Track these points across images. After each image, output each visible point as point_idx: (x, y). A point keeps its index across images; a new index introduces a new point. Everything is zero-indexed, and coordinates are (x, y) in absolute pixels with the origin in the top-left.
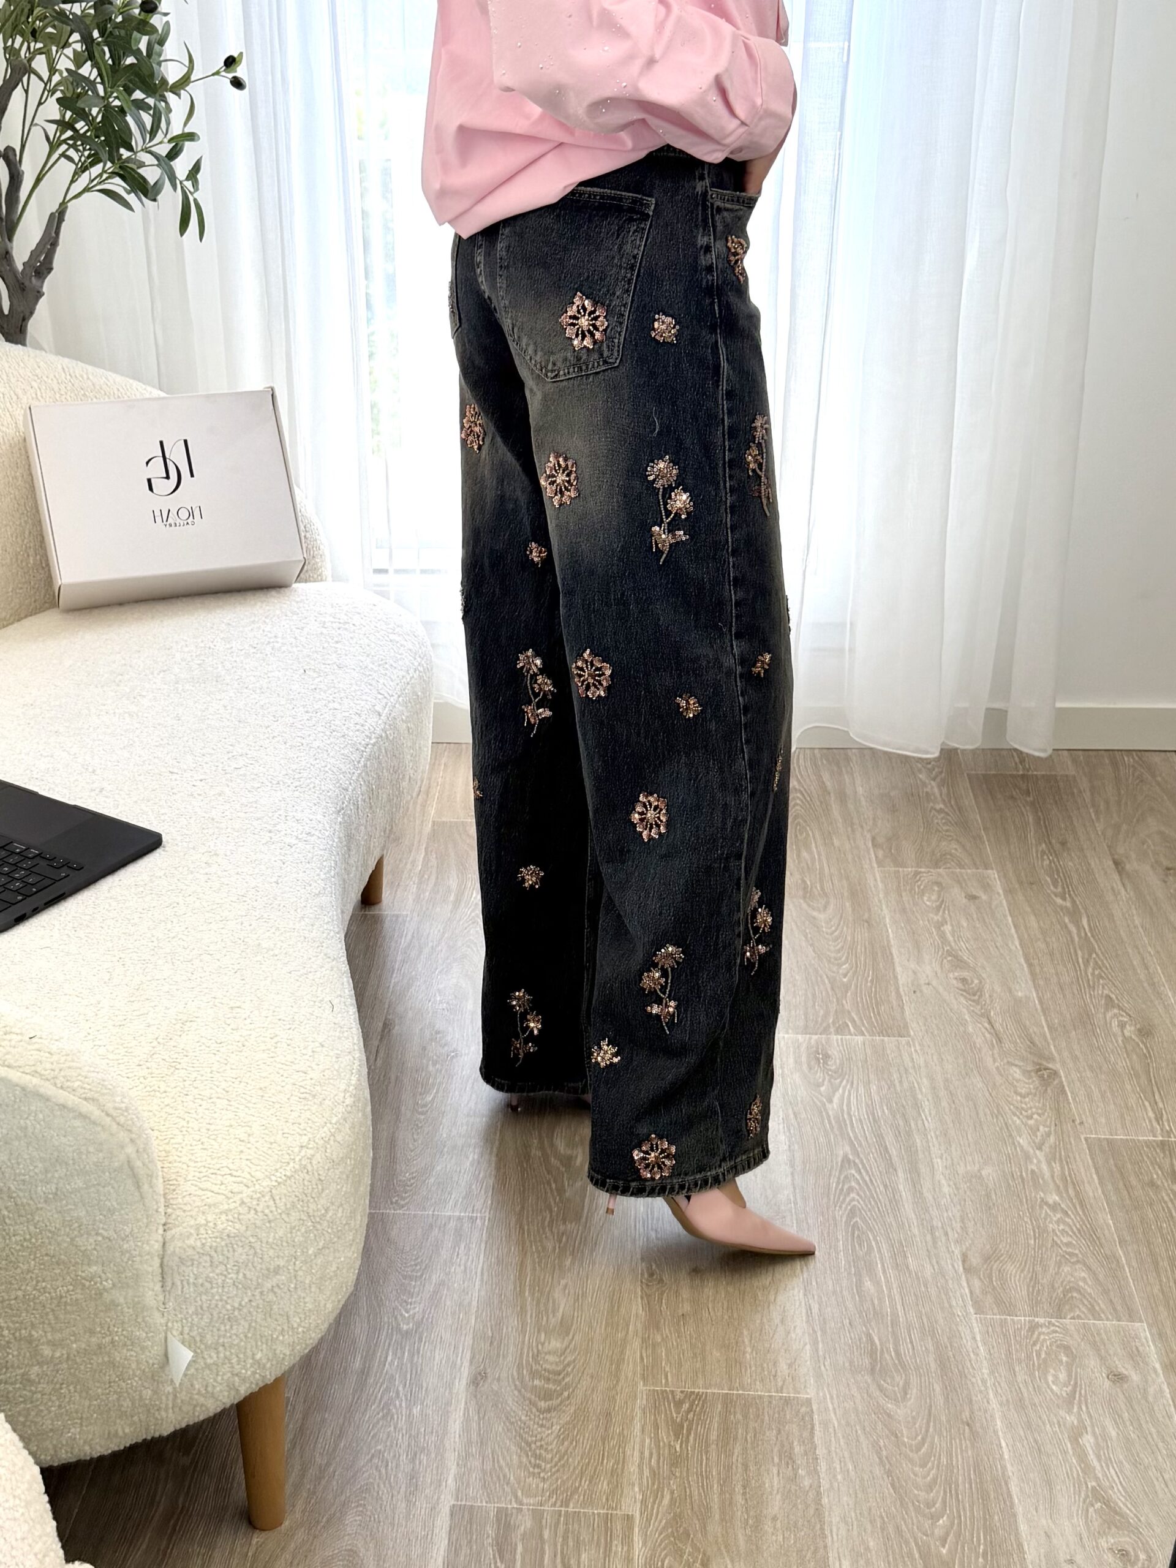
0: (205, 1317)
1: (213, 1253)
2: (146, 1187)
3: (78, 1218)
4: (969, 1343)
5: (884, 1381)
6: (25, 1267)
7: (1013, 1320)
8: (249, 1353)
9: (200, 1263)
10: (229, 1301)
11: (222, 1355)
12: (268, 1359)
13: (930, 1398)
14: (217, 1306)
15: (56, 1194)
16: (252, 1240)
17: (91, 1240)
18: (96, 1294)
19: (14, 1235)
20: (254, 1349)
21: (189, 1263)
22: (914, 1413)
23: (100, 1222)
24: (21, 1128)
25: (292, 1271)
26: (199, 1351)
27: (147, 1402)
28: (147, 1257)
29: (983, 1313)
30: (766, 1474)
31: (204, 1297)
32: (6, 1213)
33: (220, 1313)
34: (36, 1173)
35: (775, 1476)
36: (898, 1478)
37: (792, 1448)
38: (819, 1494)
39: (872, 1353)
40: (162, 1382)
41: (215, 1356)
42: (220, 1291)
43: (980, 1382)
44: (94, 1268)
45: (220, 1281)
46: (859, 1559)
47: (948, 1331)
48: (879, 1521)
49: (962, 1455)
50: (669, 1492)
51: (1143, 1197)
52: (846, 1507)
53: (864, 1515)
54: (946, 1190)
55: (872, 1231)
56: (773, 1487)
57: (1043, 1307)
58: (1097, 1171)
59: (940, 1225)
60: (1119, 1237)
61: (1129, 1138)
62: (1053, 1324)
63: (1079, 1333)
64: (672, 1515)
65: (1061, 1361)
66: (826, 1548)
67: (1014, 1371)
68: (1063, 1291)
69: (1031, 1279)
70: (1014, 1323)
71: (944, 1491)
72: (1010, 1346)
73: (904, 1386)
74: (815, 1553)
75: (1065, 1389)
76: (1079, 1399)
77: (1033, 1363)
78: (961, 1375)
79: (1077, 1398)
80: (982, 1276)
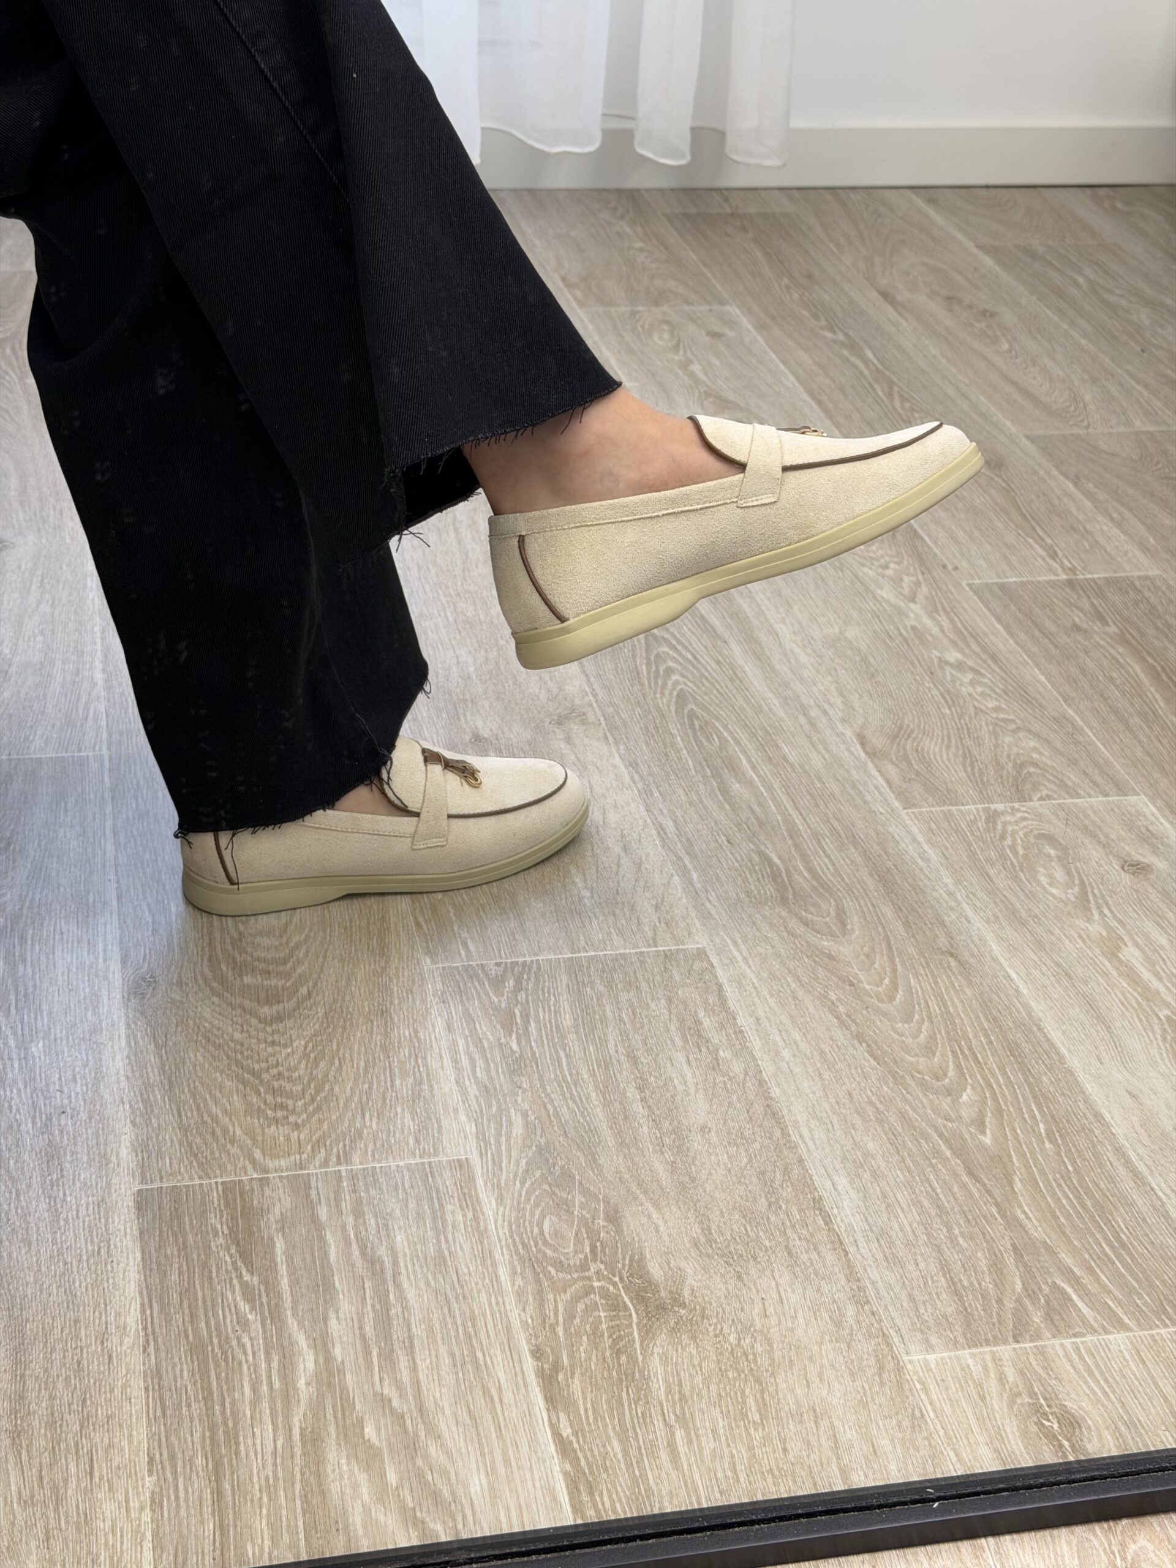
4: (911, 848)
5: (806, 911)
7: (960, 810)
13: (883, 927)
22: (866, 949)
29: (914, 806)
30: (669, 1066)
35: (685, 1066)
36: (876, 1042)
37: (698, 1022)
38: (761, 1083)
39: (775, 876)
43: (947, 898)
46: (861, 1170)
47: (873, 834)
48: (870, 1111)
49: (959, 998)
50: (519, 1115)
51: (1072, 645)
52: (811, 1095)
53: (844, 1104)
54: (804, 659)
55: (718, 719)
56: (685, 1082)
57: (995, 791)
58: (999, 619)
59: (812, 702)
60: (1060, 694)
61: (1024, 579)
62: (1019, 810)
63: (1058, 817)
64: (534, 1148)
65: (1049, 856)
66: (801, 1161)
67: (989, 877)
68: (1014, 767)
69: (965, 756)
70: (963, 814)
71: (952, 1052)
72: (969, 844)
73: (838, 916)
74: (786, 1171)
75: (1069, 891)
76: (1097, 903)
77: (1012, 863)
78: (914, 889)
79: (1092, 901)
80: (894, 759)
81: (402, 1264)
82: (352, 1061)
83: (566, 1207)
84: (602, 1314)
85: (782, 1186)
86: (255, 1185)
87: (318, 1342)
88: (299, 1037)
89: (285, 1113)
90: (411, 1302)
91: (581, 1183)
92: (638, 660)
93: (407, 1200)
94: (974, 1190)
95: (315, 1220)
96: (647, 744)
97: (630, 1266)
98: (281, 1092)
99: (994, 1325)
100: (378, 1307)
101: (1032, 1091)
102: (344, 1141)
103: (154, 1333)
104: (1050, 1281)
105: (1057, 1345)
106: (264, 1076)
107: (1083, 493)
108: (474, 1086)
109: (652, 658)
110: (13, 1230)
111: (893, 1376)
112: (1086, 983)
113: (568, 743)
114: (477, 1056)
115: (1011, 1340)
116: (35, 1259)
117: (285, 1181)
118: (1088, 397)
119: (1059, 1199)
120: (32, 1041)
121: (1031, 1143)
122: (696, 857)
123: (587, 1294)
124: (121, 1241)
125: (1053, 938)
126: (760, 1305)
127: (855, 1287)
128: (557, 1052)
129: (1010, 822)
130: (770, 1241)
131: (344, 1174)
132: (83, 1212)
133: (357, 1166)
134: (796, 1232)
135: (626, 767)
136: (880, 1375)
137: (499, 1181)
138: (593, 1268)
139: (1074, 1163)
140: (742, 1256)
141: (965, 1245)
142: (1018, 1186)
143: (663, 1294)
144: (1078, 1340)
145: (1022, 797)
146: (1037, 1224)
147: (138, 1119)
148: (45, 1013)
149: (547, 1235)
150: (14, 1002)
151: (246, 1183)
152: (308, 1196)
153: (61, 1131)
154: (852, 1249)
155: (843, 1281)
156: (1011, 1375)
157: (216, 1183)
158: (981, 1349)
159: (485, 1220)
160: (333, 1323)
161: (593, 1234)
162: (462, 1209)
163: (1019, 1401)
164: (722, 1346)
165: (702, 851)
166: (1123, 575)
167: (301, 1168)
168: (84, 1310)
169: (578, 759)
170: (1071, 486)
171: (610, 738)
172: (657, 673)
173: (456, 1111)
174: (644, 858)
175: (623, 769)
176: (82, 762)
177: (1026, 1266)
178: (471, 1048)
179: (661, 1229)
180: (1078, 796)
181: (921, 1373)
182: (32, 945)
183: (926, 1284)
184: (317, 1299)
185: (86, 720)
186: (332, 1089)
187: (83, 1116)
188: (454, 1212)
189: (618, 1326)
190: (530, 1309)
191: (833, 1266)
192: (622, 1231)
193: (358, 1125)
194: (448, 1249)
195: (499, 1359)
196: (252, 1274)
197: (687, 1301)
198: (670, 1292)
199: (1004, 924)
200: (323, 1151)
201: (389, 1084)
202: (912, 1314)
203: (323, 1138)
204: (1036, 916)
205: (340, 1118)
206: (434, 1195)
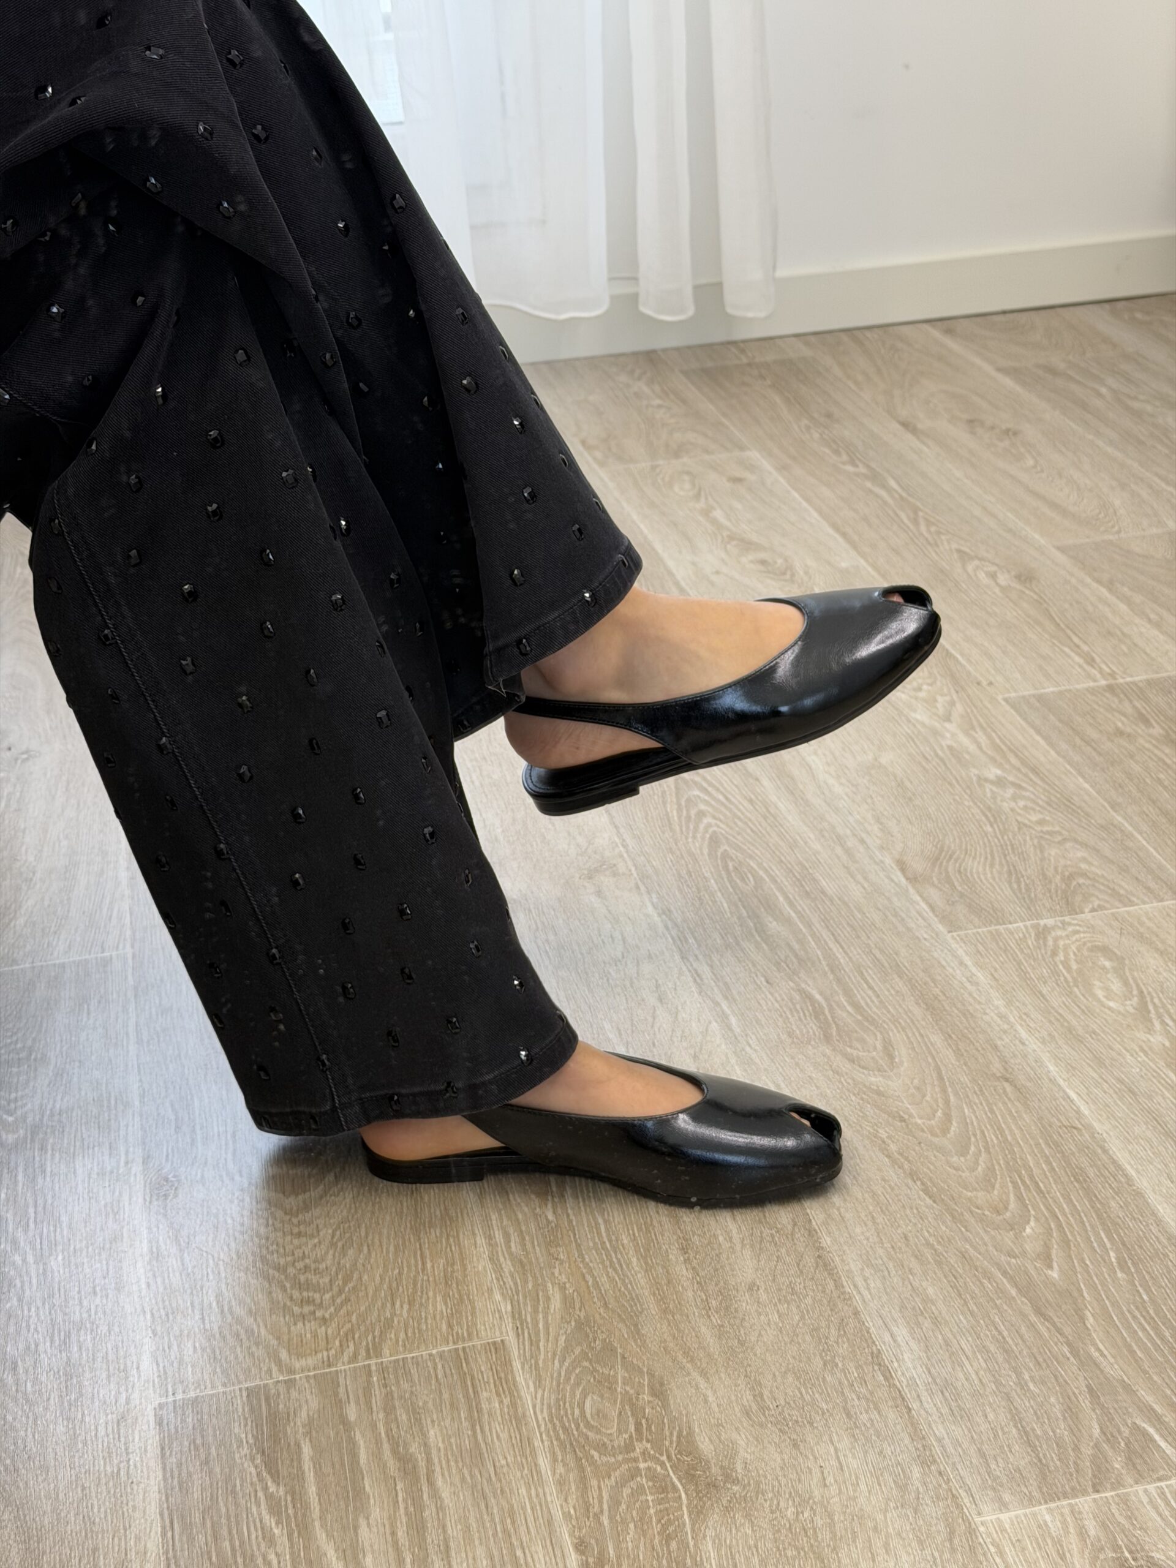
4: (958, 972)
5: (851, 1047)
7: (1007, 929)
13: (934, 1058)
22: (916, 1081)
29: (960, 928)
36: (931, 1179)
39: (818, 1013)
43: (999, 1020)
46: (920, 1319)
47: (918, 961)
48: (928, 1254)
49: (1016, 1124)
50: (556, 1289)
51: (1116, 751)
52: (865, 1242)
53: (900, 1248)
54: (838, 789)
55: (751, 857)
56: (731, 1238)
57: (1043, 905)
58: (1038, 732)
59: (848, 832)
60: (1106, 800)
61: (1063, 688)
62: (1069, 924)
63: (1111, 926)
64: (573, 1323)
65: (1104, 968)
66: (856, 1313)
67: (1043, 996)
68: (1063, 879)
69: (1010, 873)
70: (1012, 933)
71: (1012, 1182)
72: (1019, 963)
73: (885, 1048)
74: (842, 1325)
75: (1128, 1002)
76: (1157, 1012)
77: (1065, 978)
78: (964, 1015)
79: (1153, 1011)
80: (936, 882)
81: (436, 1460)
82: (381, 1245)
83: (607, 1384)
84: (650, 1498)
85: (837, 1343)
86: (282, 1388)
87: (348, 1552)
88: (325, 1226)
89: (312, 1308)
90: (446, 1501)
91: (623, 1357)
92: (668, 806)
93: (441, 1392)
94: (1043, 1329)
95: (344, 1421)
96: (680, 891)
97: (679, 1442)
98: (308, 1286)
99: (1071, 1475)
100: (411, 1509)
101: (1099, 1217)
102: (373, 1333)
103: (175, 1557)
104: (1129, 1422)
105: (1141, 1492)
106: (291, 1270)
107: (1118, 598)
108: (509, 1263)
109: (683, 803)
110: (29, 1457)
111: (964, 1540)
112: (1150, 1098)
113: (599, 896)
114: (511, 1231)
115: (1090, 1490)
116: (52, 1486)
117: (312, 1381)
118: (1117, 503)
119: (1135, 1332)
120: (51, 1255)
121: (1102, 1274)
122: (735, 1000)
123: (633, 1477)
124: (142, 1461)
125: (1114, 1054)
126: (819, 1474)
127: (920, 1446)
128: (595, 1219)
129: (1061, 937)
130: (827, 1403)
131: (373, 1368)
132: (102, 1431)
133: (387, 1358)
134: (854, 1391)
135: (659, 915)
136: (951, 1540)
137: (537, 1363)
138: (639, 1447)
139: (1148, 1291)
140: (797, 1422)
141: (1037, 1391)
142: (1090, 1321)
143: (714, 1470)
144: (1163, 1484)
145: (1073, 912)
146: (1112, 1360)
147: (159, 1328)
148: (64, 1225)
149: (589, 1418)
150: (33, 1215)
151: (272, 1387)
152: (336, 1394)
153: (80, 1348)
154: (915, 1405)
155: (907, 1441)
156: (1092, 1528)
157: (240, 1390)
158: (1058, 1503)
159: (523, 1405)
160: (363, 1531)
161: (637, 1411)
162: (498, 1395)
163: (1102, 1557)
164: (779, 1522)
165: (739, 993)
166: (1165, 675)
167: (329, 1366)
168: (103, 1538)
169: (610, 912)
170: (1104, 592)
171: (642, 888)
172: (688, 818)
173: (490, 1291)
174: (680, 1008)
175: (656, 918)
176: (106, 963)
177: (1102, 1407)
178: (505, 1222)
179: (710, 1399)
180: (1132, 904)
181: (995, 1535)
182: (53, 1155)
183: (996, 1436)
184: (347, 1506)
185: (110, 919)
186: (361, 1278)
187: (104, 1329)
188: (490, 1401)
189: (667, 1509)
190: (572, 1499)
191: (895, 1425)
192: (669, 1405)
193: (388, 1314)
194: (484, 1440)
195: (541, 1556)
196: (278, 1484)
197: (740, 1477)
198: (722, 1467)
199: (1060, 1043)
200: (351, 1345)
201: (420, 1267)
202: (983, 1471)
203: (352, 1330)
204: (1094, 1032)
205: (369, 1309)
206: (469, 1383)
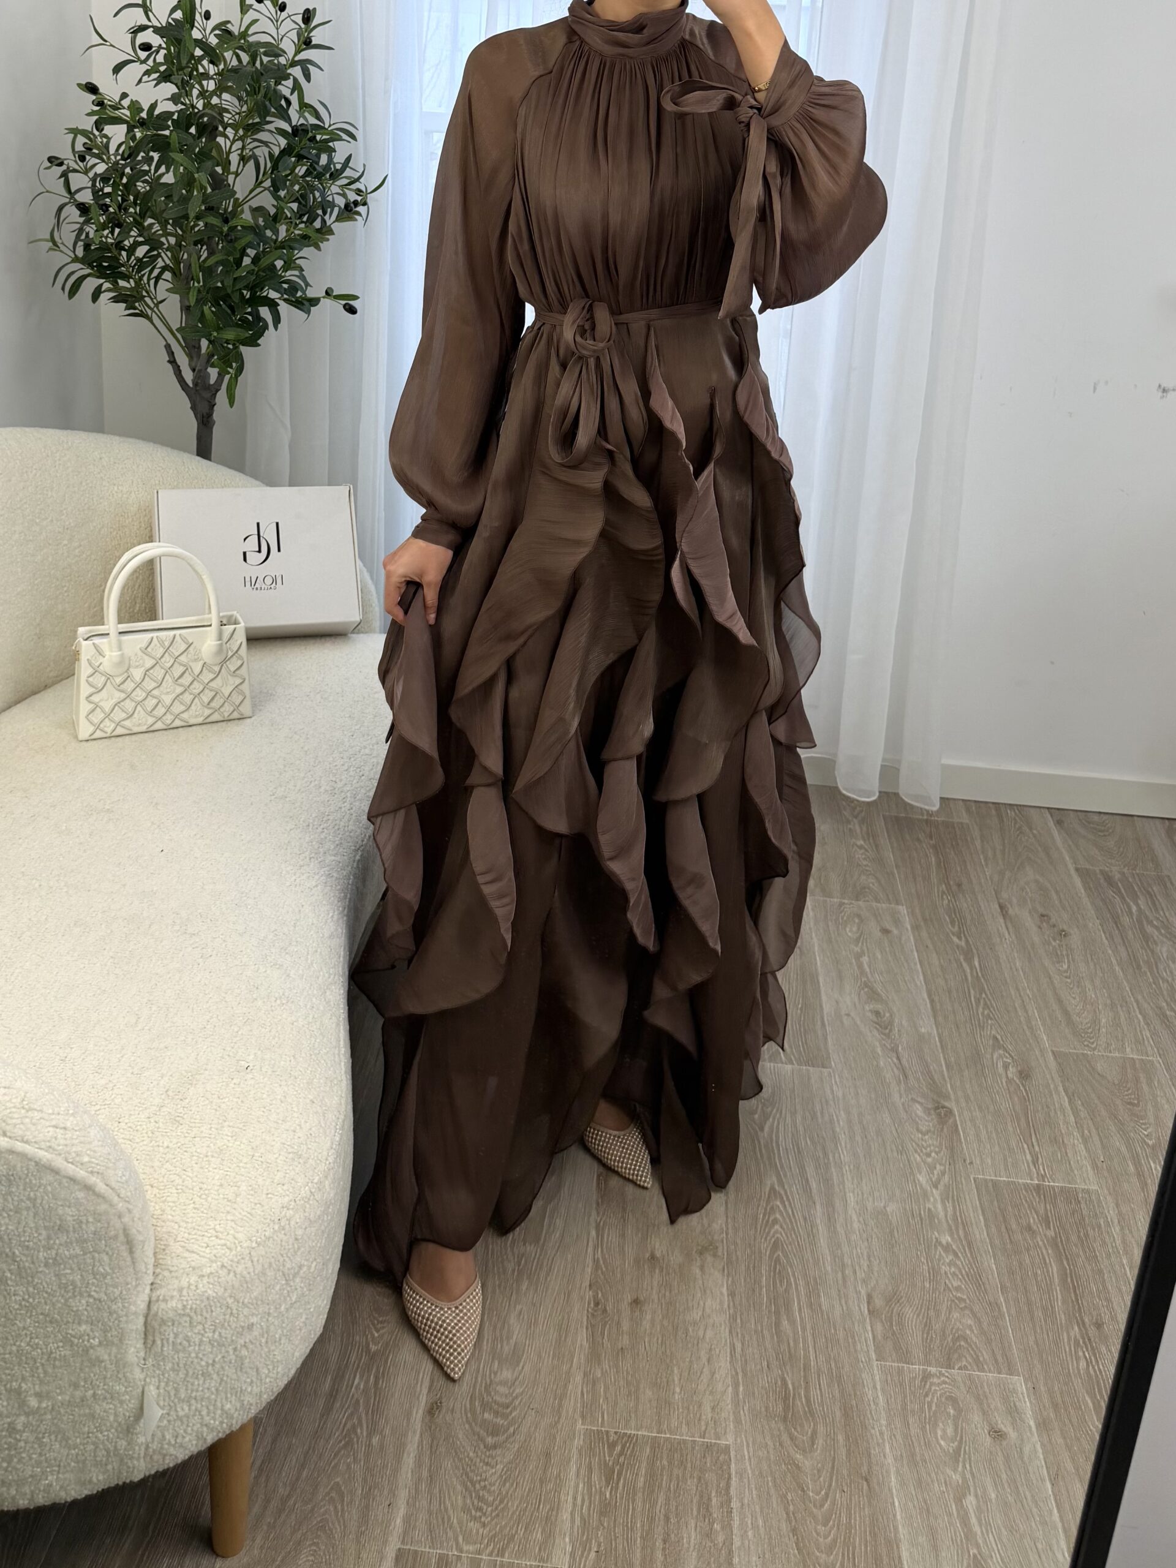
0: (180, 1373)
1: (192, 1314)
2: (138, 1254)
3: (73, 1283)
4: (870, 1392)
5: (795, 1429)
6: (21, 1325)
7: (909, 1368)
8: (219, 1405)
9: (180, 1323)
10: (205, 1359)
11: (193, 1408)
12: (236, 1409)
13: (834, 1452)
14: (192, 1362)
15: (55, 1259)
16: (230, 1301)
17: (83, 1302)
18: (83, 1350)
19: (14, 1295)
20: (224, 1400)
21: (170, 1324)
22: (819, 1465)
23: (93, 1284)
24: (29, 1199)
25: (265, 1327)
26: (172, 1404)
27: (121, 1452)
28: (132, 1317)
29: (883, 1359)
31: (181, 1355)
32: (9, 1275)
33: (195, 1369)
34: (40, 1241)
36: (802, 1536)
37: (710, 1499)
38: (731, 1552)
39: (786, 1398)
40: (136, 1434)
41: (186, 1408)
42: (197, 1348)
43: (878, 1434)
44: (84, 1327)
45: (197, 1340)
47: (852, 1377)
49: (860, 1513)
50: (597, 1544)
51: (1022, 1244)
54: (856, 1226)
55: (792, 1267)
56: (691, 1542)
57: (935, 1357)
58: (984, 1213)
59: (850, 1263)
60: (1000, 1283)
62: (943, 1375)
63: (965, 1385)
65: (948, 1414)
67: (908, 1424)
68: (952, 1339)
69: (926, 1324)
70: (910, 1372)
71: (843, 1552)
72: (905, 1397)
73: (812, 1436)
75: (951, 1445)
76: (964, 1458)
77: (925, 1415)
79: (962, 1455)
80: (884, 1318)
86: (454, 1559)
96: (745, 1280)
108: (580, 1517)
109: (766, 1210)
112: (936, 1518)
113: (701, 1270)
114: (587, 1497)
122: (746, 1374)
128: (629, 1504)
129: (935, 1384)
135: (728, 1295)
145: (949, 1366)
151: (450, 1556)
165: (751, 1371)
169: (703, 1284)
171: (726, 1271)
173: (565, 1532)
174: (717, 1370)
199: (904, 1463)
204: (925, 1462)
